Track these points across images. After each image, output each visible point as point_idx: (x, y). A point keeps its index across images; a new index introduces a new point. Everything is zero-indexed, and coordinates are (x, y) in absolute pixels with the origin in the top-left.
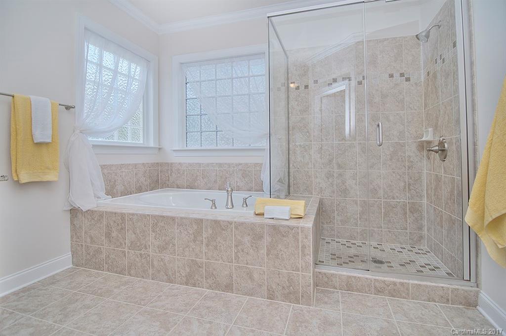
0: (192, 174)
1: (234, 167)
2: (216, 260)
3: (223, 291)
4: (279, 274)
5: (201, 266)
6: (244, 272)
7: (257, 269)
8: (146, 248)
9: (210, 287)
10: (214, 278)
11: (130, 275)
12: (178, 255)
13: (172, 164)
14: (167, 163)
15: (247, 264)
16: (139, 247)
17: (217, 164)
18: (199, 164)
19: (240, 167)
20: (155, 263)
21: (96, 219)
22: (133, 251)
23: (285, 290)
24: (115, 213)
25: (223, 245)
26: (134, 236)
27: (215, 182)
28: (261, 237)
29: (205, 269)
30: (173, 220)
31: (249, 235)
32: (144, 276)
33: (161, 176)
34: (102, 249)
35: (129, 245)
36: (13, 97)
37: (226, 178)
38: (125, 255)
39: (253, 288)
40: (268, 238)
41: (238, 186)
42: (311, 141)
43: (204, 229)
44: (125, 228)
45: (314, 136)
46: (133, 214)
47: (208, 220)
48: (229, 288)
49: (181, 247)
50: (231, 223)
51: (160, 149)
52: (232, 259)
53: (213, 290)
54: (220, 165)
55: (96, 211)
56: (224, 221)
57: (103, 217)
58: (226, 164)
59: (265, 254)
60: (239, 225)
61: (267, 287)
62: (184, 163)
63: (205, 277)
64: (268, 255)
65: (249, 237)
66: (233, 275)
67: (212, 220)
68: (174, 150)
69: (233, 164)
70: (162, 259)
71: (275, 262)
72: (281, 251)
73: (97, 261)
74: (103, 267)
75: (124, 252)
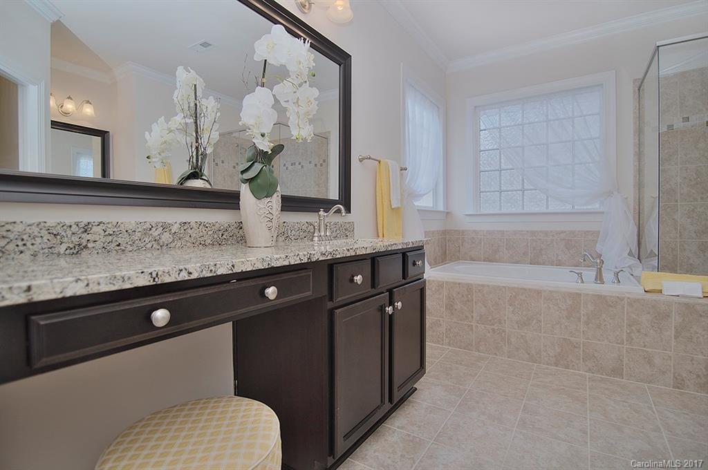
0: (492, 245)
1: (553, 236)
2: (599, 340)
3: (608, 375)
4: (691, 361)
5: (577, 346)
6: (640, 356)
7: (659, 353)
8: (500, 323)
9: (590, 370)
10: (595, 360)
11: (479, 351)
12: (544, 332)
13: (463, 231)
14: (457, 230)
15: (645, 346)
16: (490, 321)
17: (527, 231)
18: (502, 232)
19: (562, 236)
20: (513, 340)
21: (433, 289)
22: (482, 326)
23: (701, 379)
24: (459, 284)
25: (610, 324)
26: (484, 308)
27: (525, 254)
28: (667, 316)
29: (583, 351)
30: (538, 293)
31: (649, 313)
32: (497, 353)
33: (449, 246)
34: (441, 321)
35: (478, 318)
36: (380, 162)
37: (541, 249)
38: (472, 330)
39: (652, 375)
40: (677, 317)
41: (559, 260)
42: (677, 201)
43: (582, 305)
44: (473, 300)
45: (681, 194)
46: (483, 286)
47: (588, 294)
48: (617, 371)
49: (549, 324)
50: (622, 299)
51: (448, 213)
52: (623, 340)
53: (593, 373)
54: (533, 233)
55: (433, 281)
56: (611, 297)
57: (442, 288)
58: (541, 232)
59: (673, 336)
60: (633, 302)
61: (674, 374)
62: (481, 231)
63: (583, 359)
64: (676, 337)
65: (649, 315)
66: (623, 358)
67: (593, 295)
68: (467, 215)
69: (551, 232)
70: (522, 336)
71: (686, 346)
72: (697, 333)
73: (435, 334)
74: (443, 340)
75: (470, 327)
